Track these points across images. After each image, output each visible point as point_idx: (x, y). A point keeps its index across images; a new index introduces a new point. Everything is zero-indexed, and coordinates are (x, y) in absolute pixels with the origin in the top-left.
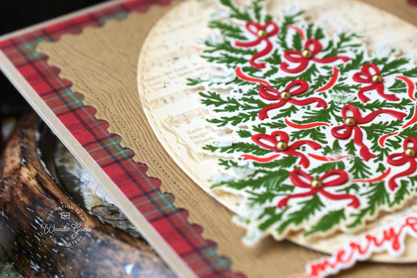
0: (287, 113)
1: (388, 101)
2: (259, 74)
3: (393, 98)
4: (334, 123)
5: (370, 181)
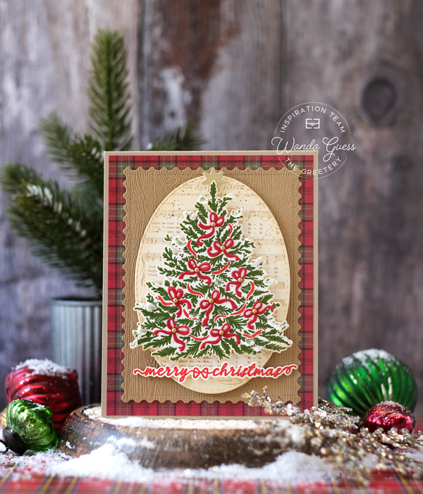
0: (191, 281)
1: (236, 296)
2: (196, 249)
3: (239, 294)
4: (206, 297)
5: (196, 339)
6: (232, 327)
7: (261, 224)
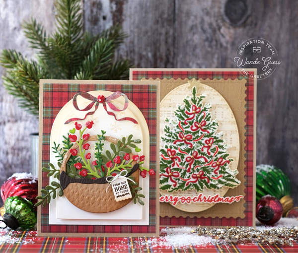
0: (180, 145)
1: (207, 154)
4: (189, 155)
5: (183, 180)
6: (204, 173)
7: (223, 112)
